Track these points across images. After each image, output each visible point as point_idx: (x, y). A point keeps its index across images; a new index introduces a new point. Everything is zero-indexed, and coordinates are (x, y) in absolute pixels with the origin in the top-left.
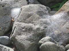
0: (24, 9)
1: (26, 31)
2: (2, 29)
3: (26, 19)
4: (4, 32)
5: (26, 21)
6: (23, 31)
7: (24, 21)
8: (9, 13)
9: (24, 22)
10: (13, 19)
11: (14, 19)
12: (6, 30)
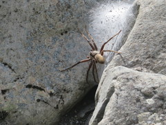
0: (147, 10)
1: (161, 106)
2: (51, 94)
3: (158, 53)
4: (61, 108)
5: (158, 63)
6: (148, 109)
7: (147, 61)
8: (80, 26)
9: (147, 66)
10: (97, 53)
11: (105, 53)
12: (69, 99)
